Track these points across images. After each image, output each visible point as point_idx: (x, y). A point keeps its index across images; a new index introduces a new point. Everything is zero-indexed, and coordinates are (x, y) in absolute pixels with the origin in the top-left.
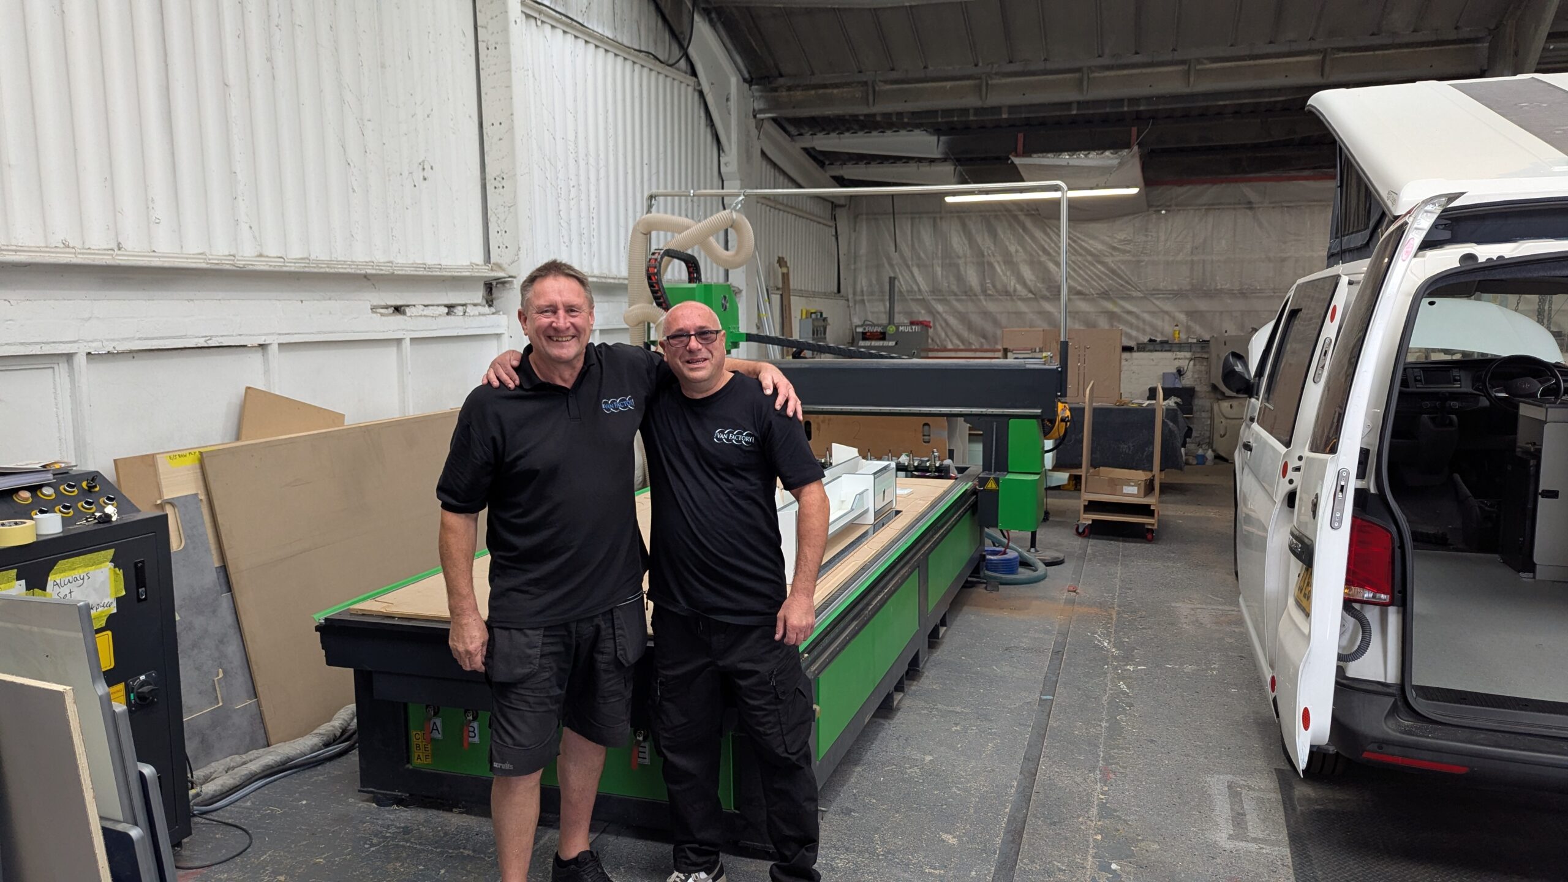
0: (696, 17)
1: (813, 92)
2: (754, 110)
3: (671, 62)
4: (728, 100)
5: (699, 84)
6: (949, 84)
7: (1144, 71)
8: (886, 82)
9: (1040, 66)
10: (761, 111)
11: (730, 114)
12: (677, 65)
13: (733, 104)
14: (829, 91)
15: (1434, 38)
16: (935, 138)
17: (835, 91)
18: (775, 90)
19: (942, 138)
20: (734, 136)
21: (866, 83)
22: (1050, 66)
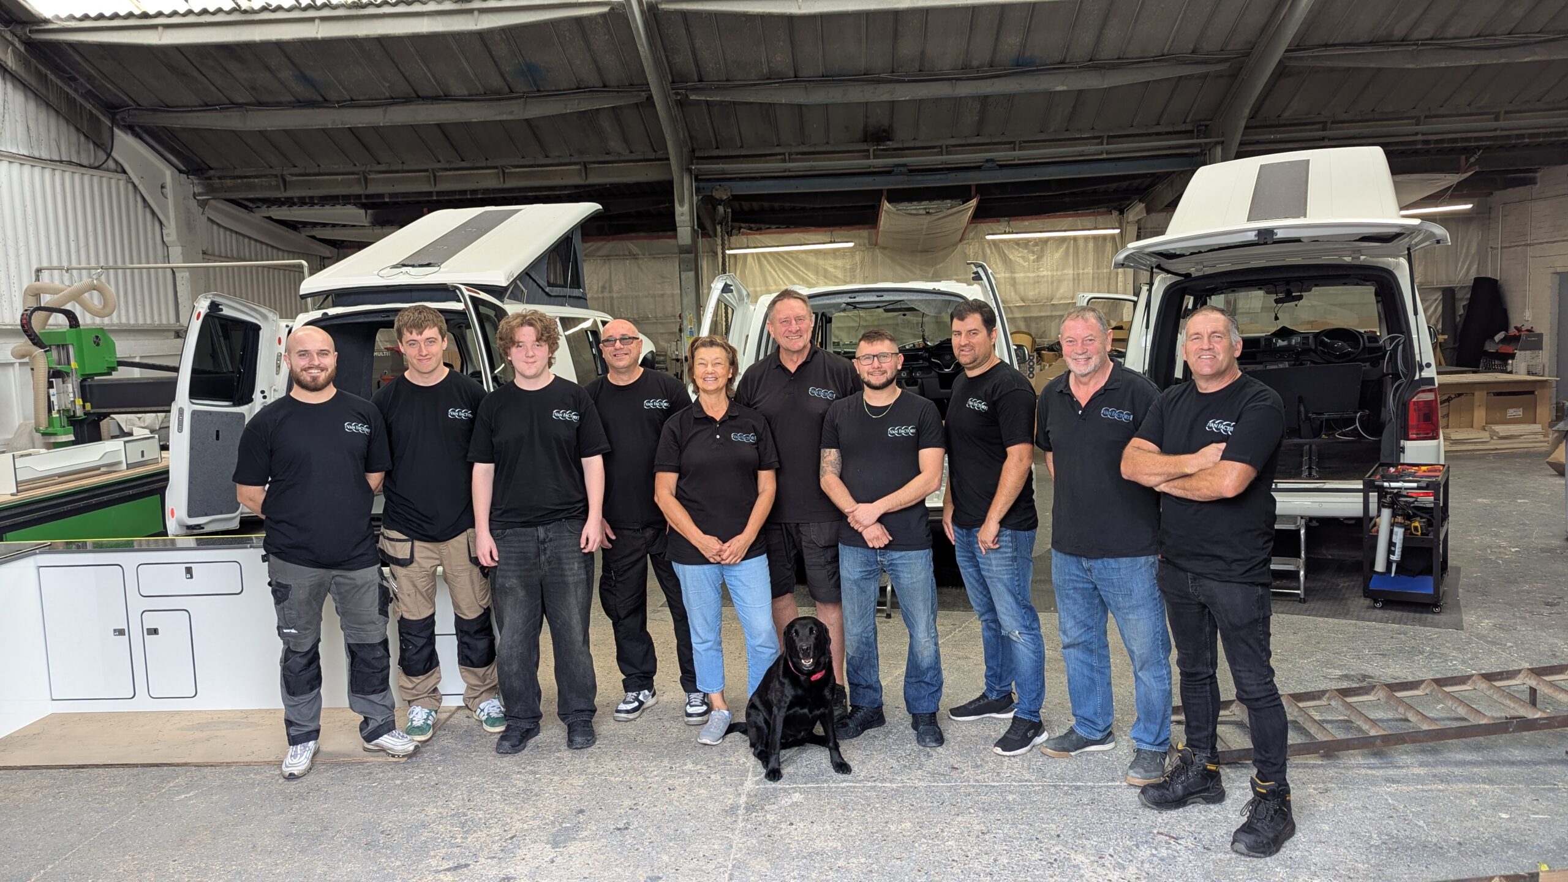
0: (116, 130)
1: (239, 181)
2: (194, 193)
3: (97, 164)
4: (163, 187)
5: (130, 178)
6: (340, 178)
7: (472, 172)
8: (292, 175)
9: (400, 167)
10: (200, 194)
11: (166, 198)
12: (104, 166)
13: (169, 190)
14: (249, 180)
15: (642, 157)
16: (362, 211)
17: (256, 180)
18: (210, 178)
19: (369, 211)
20: (172, 214)
21: (276, 176)
22: (405, 167)
